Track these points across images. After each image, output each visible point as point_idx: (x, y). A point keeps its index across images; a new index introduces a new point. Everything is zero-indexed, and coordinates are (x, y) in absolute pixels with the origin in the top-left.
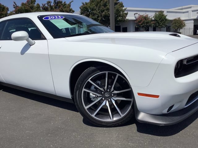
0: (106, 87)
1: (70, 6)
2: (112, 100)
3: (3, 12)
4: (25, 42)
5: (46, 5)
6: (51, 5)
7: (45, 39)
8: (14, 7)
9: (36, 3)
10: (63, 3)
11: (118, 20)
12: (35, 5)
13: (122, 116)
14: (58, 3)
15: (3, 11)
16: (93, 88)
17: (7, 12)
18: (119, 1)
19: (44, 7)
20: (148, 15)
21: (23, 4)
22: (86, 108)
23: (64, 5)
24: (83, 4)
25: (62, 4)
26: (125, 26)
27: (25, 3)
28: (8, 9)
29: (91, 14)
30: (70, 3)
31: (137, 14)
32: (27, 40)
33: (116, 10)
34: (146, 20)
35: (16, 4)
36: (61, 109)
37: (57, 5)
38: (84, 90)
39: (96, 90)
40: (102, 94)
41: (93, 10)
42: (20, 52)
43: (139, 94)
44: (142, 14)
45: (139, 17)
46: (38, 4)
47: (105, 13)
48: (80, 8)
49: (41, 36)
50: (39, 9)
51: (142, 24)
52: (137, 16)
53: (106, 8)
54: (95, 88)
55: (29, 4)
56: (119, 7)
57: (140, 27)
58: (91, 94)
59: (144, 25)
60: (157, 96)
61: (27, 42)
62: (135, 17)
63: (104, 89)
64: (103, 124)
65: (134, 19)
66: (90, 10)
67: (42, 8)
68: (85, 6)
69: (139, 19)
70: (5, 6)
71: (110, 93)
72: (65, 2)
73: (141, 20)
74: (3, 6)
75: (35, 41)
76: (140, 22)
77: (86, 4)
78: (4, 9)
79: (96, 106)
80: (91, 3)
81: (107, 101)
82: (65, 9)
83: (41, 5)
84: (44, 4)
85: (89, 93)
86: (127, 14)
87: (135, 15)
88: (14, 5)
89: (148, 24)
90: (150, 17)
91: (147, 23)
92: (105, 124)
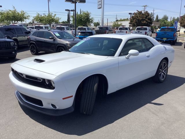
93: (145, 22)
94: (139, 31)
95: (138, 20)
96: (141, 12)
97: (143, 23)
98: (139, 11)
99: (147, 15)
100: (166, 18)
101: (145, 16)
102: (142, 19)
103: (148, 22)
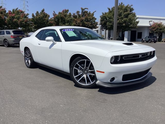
0: (85, 68)
1: (93, 15)
2: (88, 75)
3: (45, 19)
4: (51, 43)
5: (76, 14)
6: (80, 14)
7: (61, 41)
8: (54, 15)
9: (69, 12)
10: (88, 12)
11: (130, 26)
12: (68, 14)
13: (92, 83)
14: (84, 13)
15: (46, 17)
16: (79, 68)
17: (48, 18)
18: (132, 12)
19: (74, 15)
20: (161, 23)
21: (60, 13)
22: (75, 77)
23: (89, 14)
24: (103, 14)
25: (87, 14)
26: (140, 31)
27: (61, 12)
28: (49, 16)
29: (109, 22)
30: (94, 13)
31: (152, 21)
32: (53, 42)
33: (129, 18)
34: (159, 27)
35: (55, 13)
36: (66, 79)
37: (84, 14)
38: (74, 68)
39: (81, 69)
40: (83, 71)
41: (110, 18)
42: (49, 47)
43: (97, 71)
44: (156, 21)
45: (153, 24)
46: (70, 13)
47: (119, 21)
48: (101, 17)
49: (59, 40)
50: (70, 17)
51: (155, 30)
52: (152, 23)
53: (121, 17)
54: (80, 68)
55: (64, 13)
56: (132, 16)
57: (154, 32)
58: (78, 71)
59: (157, 31)
60: (104, 72)
61: (53, 43)
62: (150, 24)
63: (84, 68)
64: (82, 86)
65: (149, 25)
66: (108, 19)
67: (73, 16)
68: (104, 15)
69: (153, 26)
70: (47, 14)
71: (87, 71)
72: (90, 12)
73: (155, 27)
74: (46, 14)
75: (57, 42)
76: (154, 28)
77: (106, 13)
78: (47, 16)
79: (80, 77)
80: (109, 13)
81: (85, 75)
82: (89, 17)
83: (72, 14)
84: (74, 13)
85: (77, 70)
86: (138, 23)
87: (149, 22)
88: (53, 14)
89: (162, 31)
90: (164, 25)
91: (160, 29)
92: (83, 86)
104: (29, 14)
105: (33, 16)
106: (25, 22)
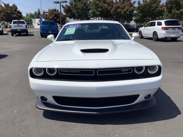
28: (160, 2)
93: (15, 16)
94: (19, 25)
95: (7, 13)
96: (8, 5)
97: (13, 17)
98: (5, 3)
99: (15, 8)
100: (36, 12)
101: (14, 9)
102: (11, 13)
103: (18, 16)
104: (136, 2)
105: (139, 3)
106: (129, 11)
